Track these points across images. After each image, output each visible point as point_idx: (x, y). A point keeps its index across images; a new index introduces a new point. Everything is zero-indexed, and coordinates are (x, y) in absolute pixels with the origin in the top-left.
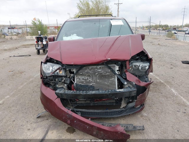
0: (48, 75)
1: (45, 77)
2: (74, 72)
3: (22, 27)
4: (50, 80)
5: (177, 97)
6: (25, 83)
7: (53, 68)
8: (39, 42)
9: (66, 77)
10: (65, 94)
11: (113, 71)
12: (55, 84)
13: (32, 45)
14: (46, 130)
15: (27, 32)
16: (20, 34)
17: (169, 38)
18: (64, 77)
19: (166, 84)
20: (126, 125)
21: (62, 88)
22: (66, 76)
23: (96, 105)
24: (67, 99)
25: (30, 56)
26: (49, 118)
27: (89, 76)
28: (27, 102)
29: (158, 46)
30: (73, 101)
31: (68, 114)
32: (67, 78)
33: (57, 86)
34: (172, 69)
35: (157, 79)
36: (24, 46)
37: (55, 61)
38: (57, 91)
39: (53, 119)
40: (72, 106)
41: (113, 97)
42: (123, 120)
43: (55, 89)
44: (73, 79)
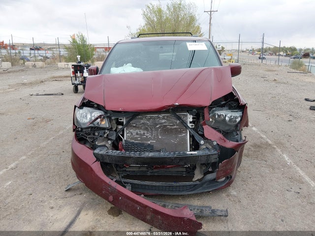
0: (83, 126)
1: (80, 129)
2: (123, 122)
3: (53, 48)
4: (86, 133)
5: (290, 167)
6: (52, 138)
7: (91, 115)
8: (77, 73)
9: (110, 129)
10: (108, 155)
11: (184, 123)
12: (94, 140)
13: (67, 77)
14: (78, 209)
15: (60, 56)
16: (48, 58)
17: (294, 71)
18: (108, 130)
19: (275, 147)
20: (200, 207)
21: (105, 146)
22: (112, 128)
23: (156, 174)
24: (110, 164)
25: (62, 94)
26: (84, 192)
27: (146, 129)
28: (52, 167)
29: (274, 83)
30: (120, 168)
31: (109, 186)
32: (111, 132)
33: (97, 143)
34: (290, 123)
35: (262, 138)
36: (54, 79)
37: (95, 106)
38: (96, 151)
39: (90, 195)
40: (119, 174)
41: (182, 163)
42: (198, 199)
43: (93, 148)
44: (121, 133)
